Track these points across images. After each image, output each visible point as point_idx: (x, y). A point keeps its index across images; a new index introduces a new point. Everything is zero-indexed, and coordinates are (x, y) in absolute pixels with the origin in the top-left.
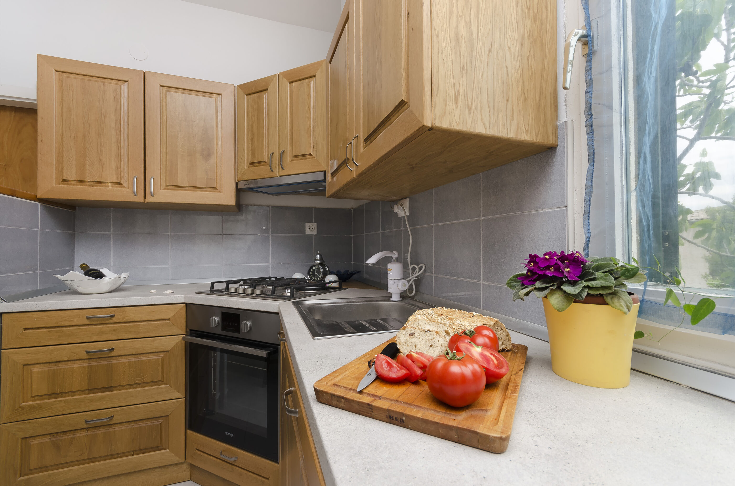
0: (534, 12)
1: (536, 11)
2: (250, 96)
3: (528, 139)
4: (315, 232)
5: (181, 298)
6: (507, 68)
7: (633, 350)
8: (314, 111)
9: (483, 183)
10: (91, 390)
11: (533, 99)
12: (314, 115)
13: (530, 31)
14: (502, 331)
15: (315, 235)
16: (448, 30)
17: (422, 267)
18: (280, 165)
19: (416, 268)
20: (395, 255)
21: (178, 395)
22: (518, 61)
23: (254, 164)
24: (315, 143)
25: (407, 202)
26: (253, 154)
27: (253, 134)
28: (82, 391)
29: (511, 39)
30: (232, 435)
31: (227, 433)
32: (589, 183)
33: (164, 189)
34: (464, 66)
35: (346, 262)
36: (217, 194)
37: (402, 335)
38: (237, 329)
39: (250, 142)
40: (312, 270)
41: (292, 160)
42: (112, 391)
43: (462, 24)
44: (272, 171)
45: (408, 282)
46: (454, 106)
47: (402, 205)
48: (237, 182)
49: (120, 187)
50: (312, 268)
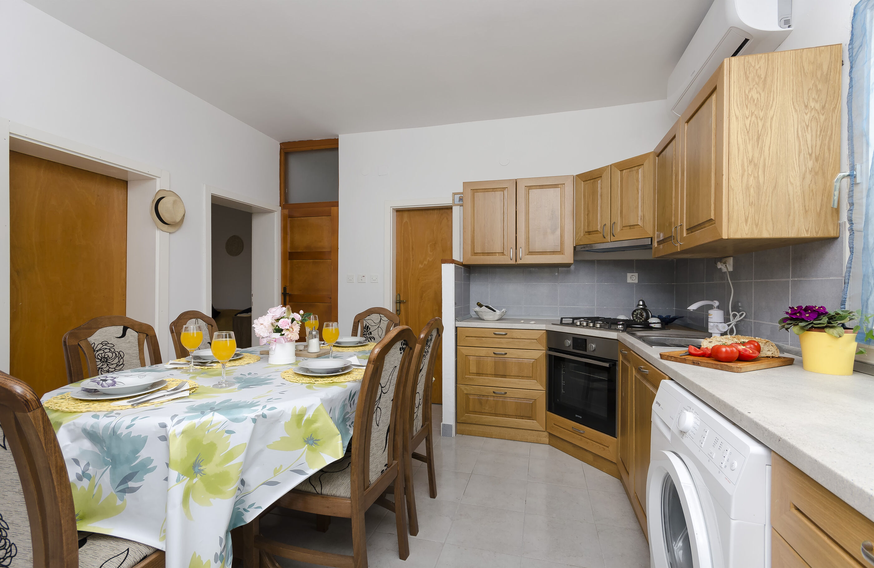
0: (816, 155)
1: (817, 154)
2: (586, 182)
3: (808, 236)
4: (636, 281)
5: (543, 327)
6: (789, 195)
7: (855, 361)
8: (642, 191)
9: (792, 254)
10: (496, 375)
11: (814, 210)
12: (642, 195)
13: (812, 168)
14: (772, 347)
15: (636, 284)
16: (741, 185)
17: (743, 314)
18: (611, 233)
19: (737, 315)
20: (716, 303)
21: (540, 387)
22: (800, 189)
23: (589, 233)
24: (642, 216)
25: (731, 261)
26: (588, 226)
27: (589, 211)
28: (491, 375)
29: (793, 177)
30: (581, 417)
31: (576, 416)
32: (849, 265)
33: (527, 254)
34: (752, 202)
35: (667, 308)
36: (561, 256)
37: (705, 342)
38: (585, 349)
39: (586, 217)
40: (635, 313)
41: (622, 230)
42: (506, 378)
43: (752, 178)
44: (605, 238)
45: (729, 325)
46: (745, 225)
47: (725, 263)
48: (575, 246)
49: (503, 255)
50: (635, 311)
